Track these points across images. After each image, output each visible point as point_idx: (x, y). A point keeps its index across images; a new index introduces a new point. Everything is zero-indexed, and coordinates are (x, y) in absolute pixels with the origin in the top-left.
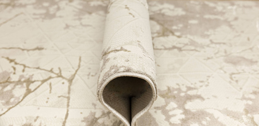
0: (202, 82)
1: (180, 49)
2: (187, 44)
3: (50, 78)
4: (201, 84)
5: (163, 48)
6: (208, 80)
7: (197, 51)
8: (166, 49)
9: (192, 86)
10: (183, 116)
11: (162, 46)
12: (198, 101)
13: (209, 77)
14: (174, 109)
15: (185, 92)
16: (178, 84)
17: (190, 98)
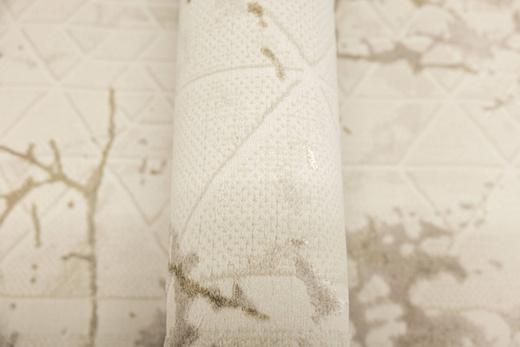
0: (466, 207)
1: (416, 62)
2: (438, 39)
3: (30, 185)
4: (464, 216)
5: (363, 50)
6: (485, 198)
7: (468, 70)
8: (373, 57)
9: (438, 222)
10: (402, 329)
11: (364, 41)
12: (446, 278)
13: (490, 185)
14: (380, 301)
15: (416, 243)
16: (398, 211)
17: (426, 268)
